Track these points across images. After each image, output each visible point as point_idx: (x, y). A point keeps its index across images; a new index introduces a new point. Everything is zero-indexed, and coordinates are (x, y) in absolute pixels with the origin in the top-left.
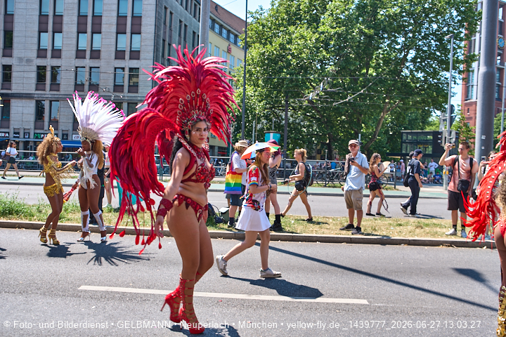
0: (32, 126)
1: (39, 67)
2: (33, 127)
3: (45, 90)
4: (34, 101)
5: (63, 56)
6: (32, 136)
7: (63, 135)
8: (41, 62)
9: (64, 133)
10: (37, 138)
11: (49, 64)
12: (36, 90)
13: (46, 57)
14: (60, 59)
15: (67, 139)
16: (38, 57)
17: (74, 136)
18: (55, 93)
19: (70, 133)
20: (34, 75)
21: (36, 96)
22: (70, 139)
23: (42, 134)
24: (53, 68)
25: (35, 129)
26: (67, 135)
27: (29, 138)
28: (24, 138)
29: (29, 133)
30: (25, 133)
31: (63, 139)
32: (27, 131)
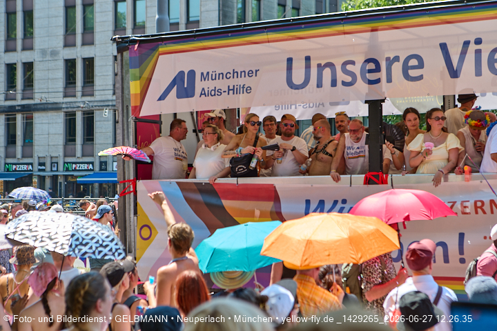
0: (59, 152)
1: (67, 61)
2: (61, 154)
3: (75, 96)
4: (63, 113)
5: (97, 42)
6: (61, 168)
7: (101, 163)
8: (69, 53)
9: (103, 160)
10: (67, 170)
11: (79, 55)
12: (65, 96)
13: (74, 45)
14: (92, 47)
15: (106, 170)
16: (66, 46)
17: (115, 164)
18: (89, 98)
19: (110, 160)
20: (60, 74)
21: (64, 106)
22: (109, 169)
23: (73, 163)
24: (84, 60)
25: (65, 156)
26: (106, 163)
27: (57, 171)
28: (52, 171)
29: (57, 163)
30: (52, 163)
31: (101, 169)
32: (54, 160)
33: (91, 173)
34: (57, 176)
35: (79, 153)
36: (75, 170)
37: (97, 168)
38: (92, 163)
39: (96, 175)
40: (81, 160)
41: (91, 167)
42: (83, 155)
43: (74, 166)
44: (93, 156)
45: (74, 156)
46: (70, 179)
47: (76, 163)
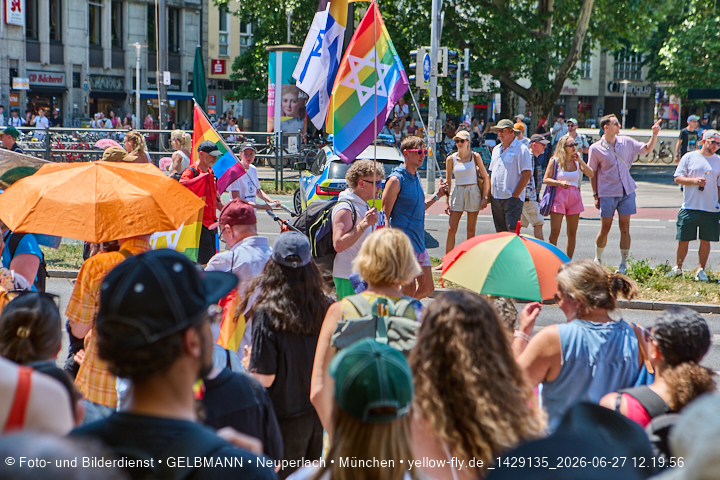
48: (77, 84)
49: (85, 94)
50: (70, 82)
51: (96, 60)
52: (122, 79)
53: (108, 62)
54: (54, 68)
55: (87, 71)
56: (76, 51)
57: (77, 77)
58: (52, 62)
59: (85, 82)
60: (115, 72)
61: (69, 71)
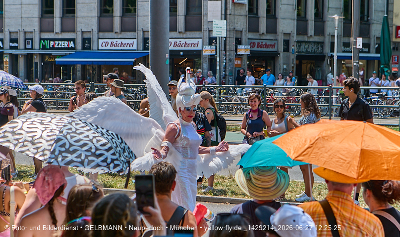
0: (36, 26)
2: (37, 29)
6: (36, 46)
7: (84, 40)
9: (86, 36)
10: (44, 48)
15: (90, 48)
17: (101, 41)
19: (94, 37)
22: (94, 47)
23: (51, 40)
25: (41, 31)
26: (89, 40)
27: (32, 49)
28: (26, 48)
29: (32, 39)
30: (26, 39)
31: (84, 48)
32: (28, 36)
33: (73, 52)
34: (32, 55)
35: (57, 28)
36: (53, 48)
37: (79, 46)
38: (74, 40)
39: (78, 55)
40: (60, 37)
41: (72, 44)
42: (63, 31)
43: (52, 43)
44: (74, 31)
45: (53, 31)
46: (47, 59)
47: (54, 40)
48: (286, 49)
49: (293, 57)
50: (281, 48)
51: (302, 29)
52: (322, 44)
53: (311, 31)
54: (269, 37)
55: (295, 38)
56: (287, 24)
57: (287, 43)
58: (267, 32)
59: (293, 47)
60: (316, 39)
61: (281, 38)
